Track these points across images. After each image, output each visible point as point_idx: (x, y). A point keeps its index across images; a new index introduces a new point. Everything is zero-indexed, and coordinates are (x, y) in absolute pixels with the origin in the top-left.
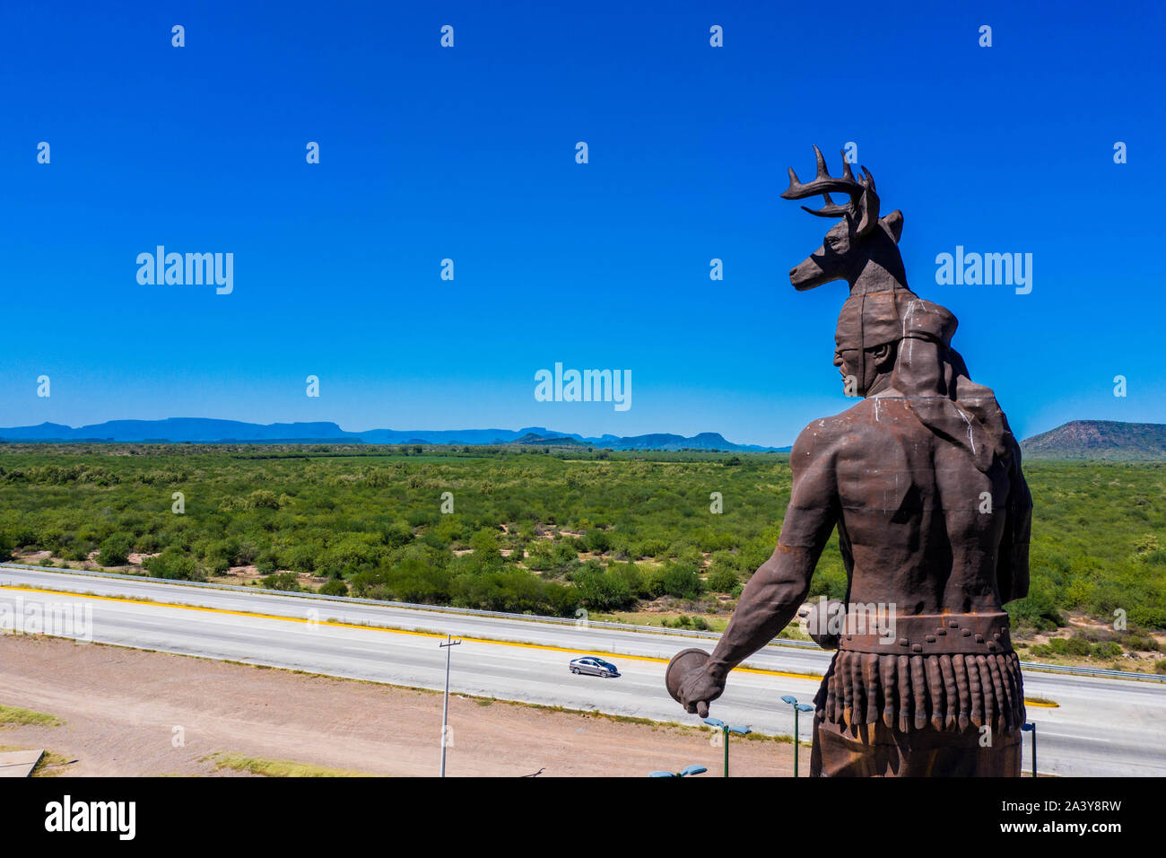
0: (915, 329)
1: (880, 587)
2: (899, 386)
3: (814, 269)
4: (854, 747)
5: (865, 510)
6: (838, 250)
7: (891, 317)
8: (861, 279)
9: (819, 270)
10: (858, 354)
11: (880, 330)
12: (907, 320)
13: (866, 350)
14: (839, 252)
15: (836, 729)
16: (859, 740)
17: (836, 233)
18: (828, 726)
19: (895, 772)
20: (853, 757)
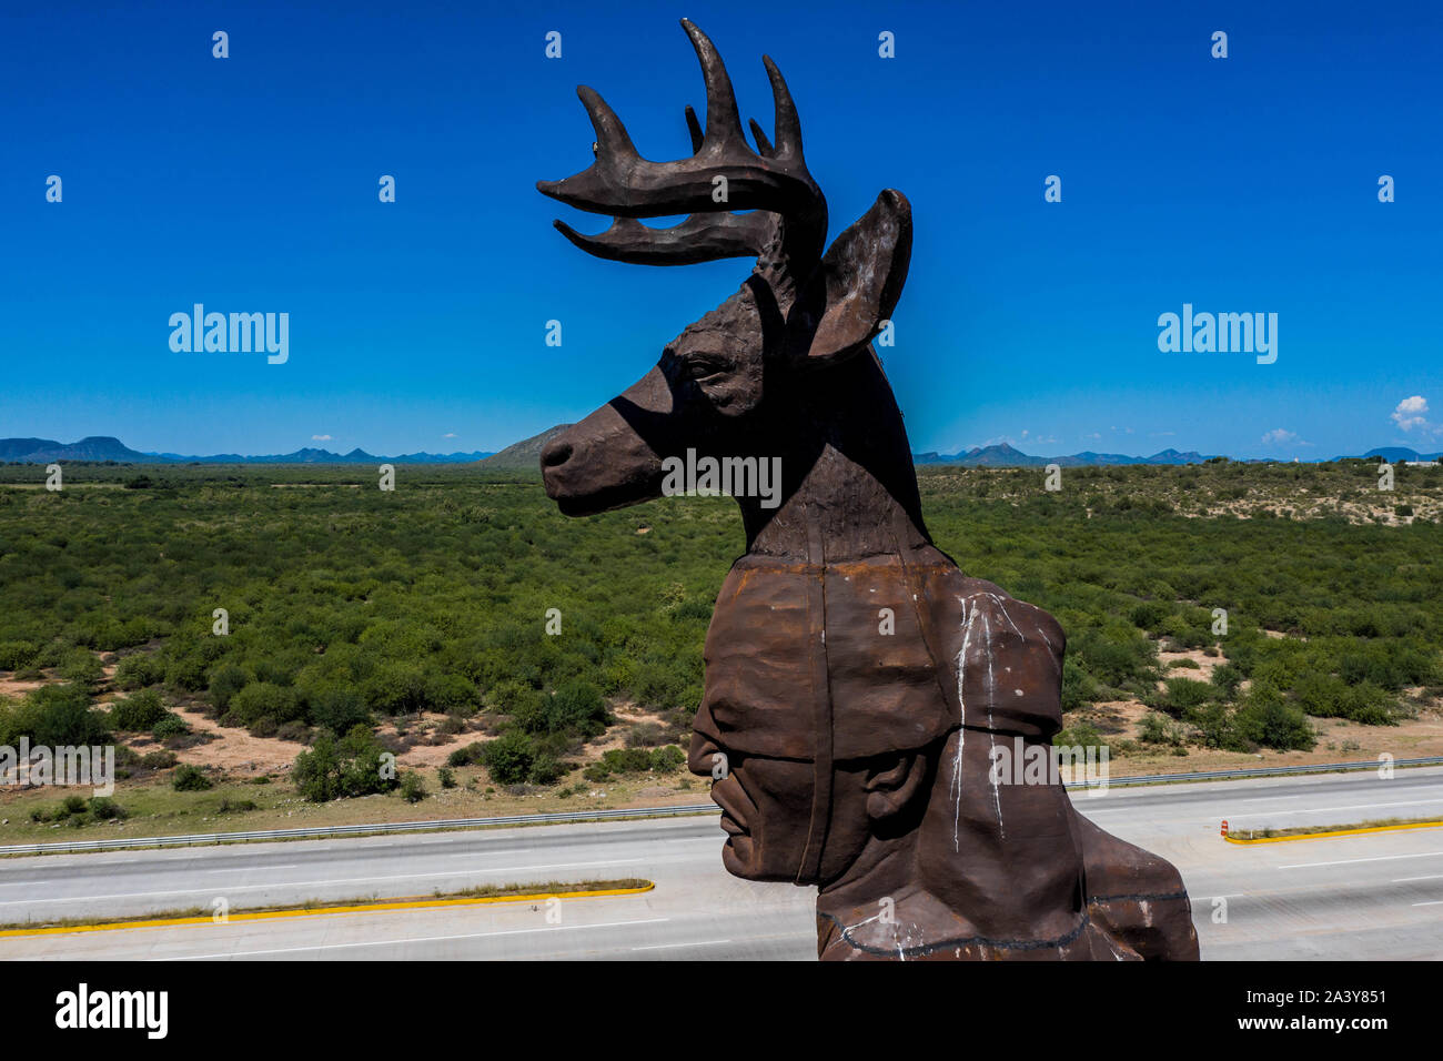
0: (1003, 703)
3: (636, 453)
6: (727, 401)
7: (922, 659)
10: (815, 775)
11: (889, 699)
12: (974, 672)
13: (841, 765)
14: (730, 410)
17: (710, 344)
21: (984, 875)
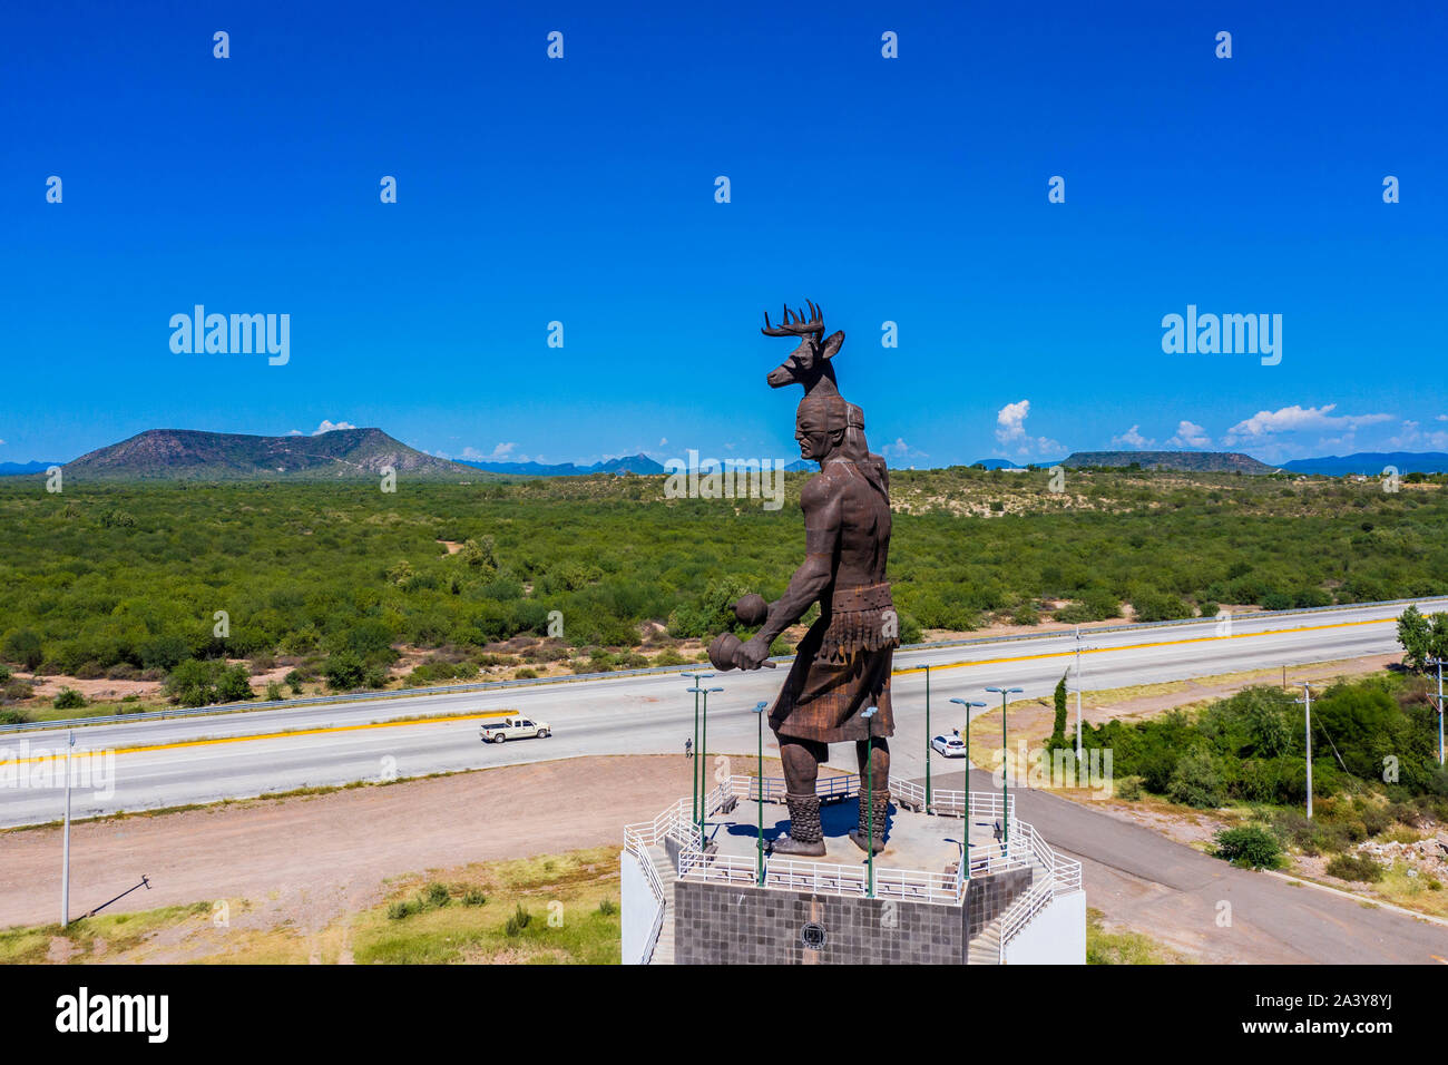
0: (856, 421)
1: (857, 573)
2: (847, 455)
3: (787, 375)
4: (838, 669)
5: (857, 529)
6: (805, 365)
7: (842, 414)
8: (817, 386)
9: (792, 377)
10: (825, 434)
11: (837, 420)
12: (850, 416)
13: (829, 433)
14: (805, 367)
15: (827, 662)
16: (845, 663)
17: (804, 355)
18: (820, 661)
19: (858, 678)
20: (834, 676)
21: (854, 451)
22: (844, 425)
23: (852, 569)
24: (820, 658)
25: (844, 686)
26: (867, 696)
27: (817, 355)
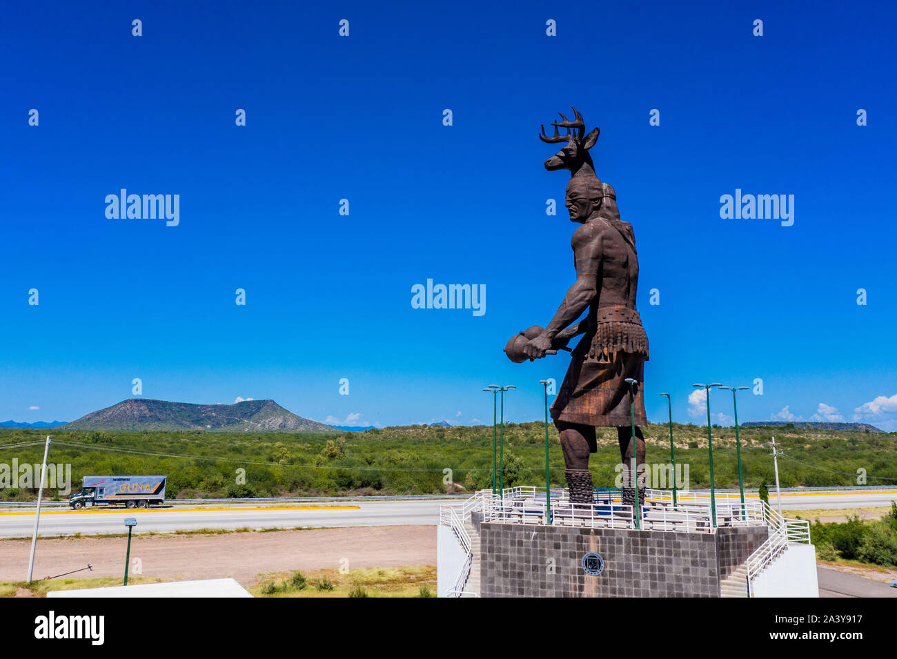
1: (615, 296)
2: (604, 216)
4: (603, 367)
5: (614, 261)
7: (598, 187)
8: (581, 169)
9: (562, 162)
10: (587, 201)
11: (594, 192)
12: (606, 190)
13: (590, 200)
14: (572, 156)
15: (595, 361)
16: (609, 362)
17: (571, 148)
18: (590, 360)
19: (619, 375)
20: (601, 372)
22: (601, 195)
23: (611, 292)
24: (589, 358)
25: (608, 382)
26: (627, 393)
27: (580, 148)
